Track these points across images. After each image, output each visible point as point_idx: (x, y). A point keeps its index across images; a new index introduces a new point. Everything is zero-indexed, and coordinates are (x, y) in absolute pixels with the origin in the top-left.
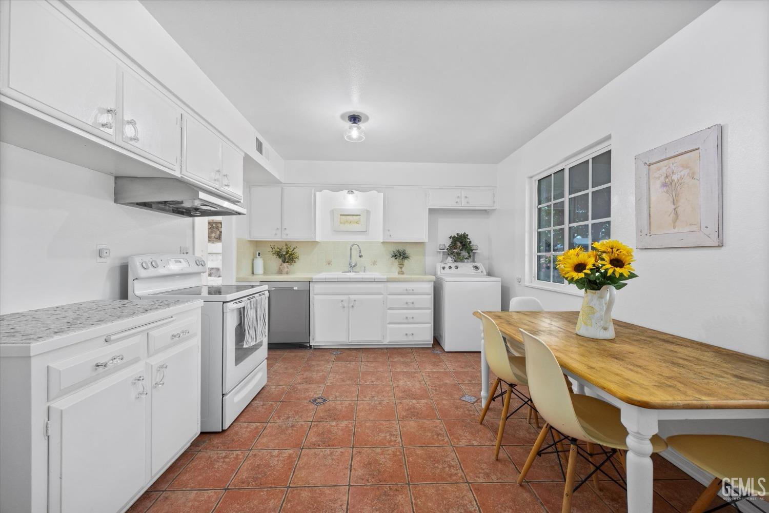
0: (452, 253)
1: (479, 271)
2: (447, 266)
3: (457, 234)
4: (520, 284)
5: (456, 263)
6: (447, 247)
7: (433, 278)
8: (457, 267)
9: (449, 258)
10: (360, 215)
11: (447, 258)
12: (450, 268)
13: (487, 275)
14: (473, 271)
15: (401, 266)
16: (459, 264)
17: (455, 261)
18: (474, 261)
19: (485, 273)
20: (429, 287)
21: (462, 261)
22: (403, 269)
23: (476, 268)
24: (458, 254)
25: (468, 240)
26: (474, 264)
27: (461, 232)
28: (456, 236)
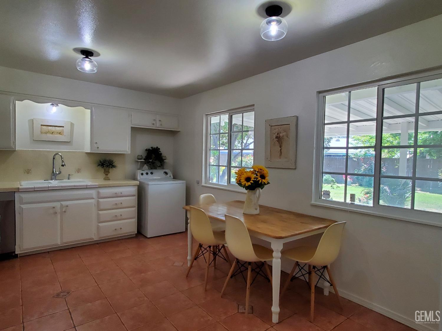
0: (149, 162)
1: (168, 176)
2: (144, 173)
3: (152, 147)
4: (199, 184)
5: (151, 170)
6: (144, 157)
7: (137, 183)
8: (152, 173)
9: (145, 166)
10: (63, 127)
11: (143, 166)
12: (147, 174)
13: (173, 178)
14: (164, 175)
15: (107, 173)
16: (154, 171)
17: (151, 169)
18: (163, 169)
19: (172, 177)
20: (133, 190)
21: (155, 168)
22: (109, 176)
23: (166, 173)
24: (153, 163)
25: (160, 153)
26: (164, 170)
27: (155, 146)
28: (151, 149)
